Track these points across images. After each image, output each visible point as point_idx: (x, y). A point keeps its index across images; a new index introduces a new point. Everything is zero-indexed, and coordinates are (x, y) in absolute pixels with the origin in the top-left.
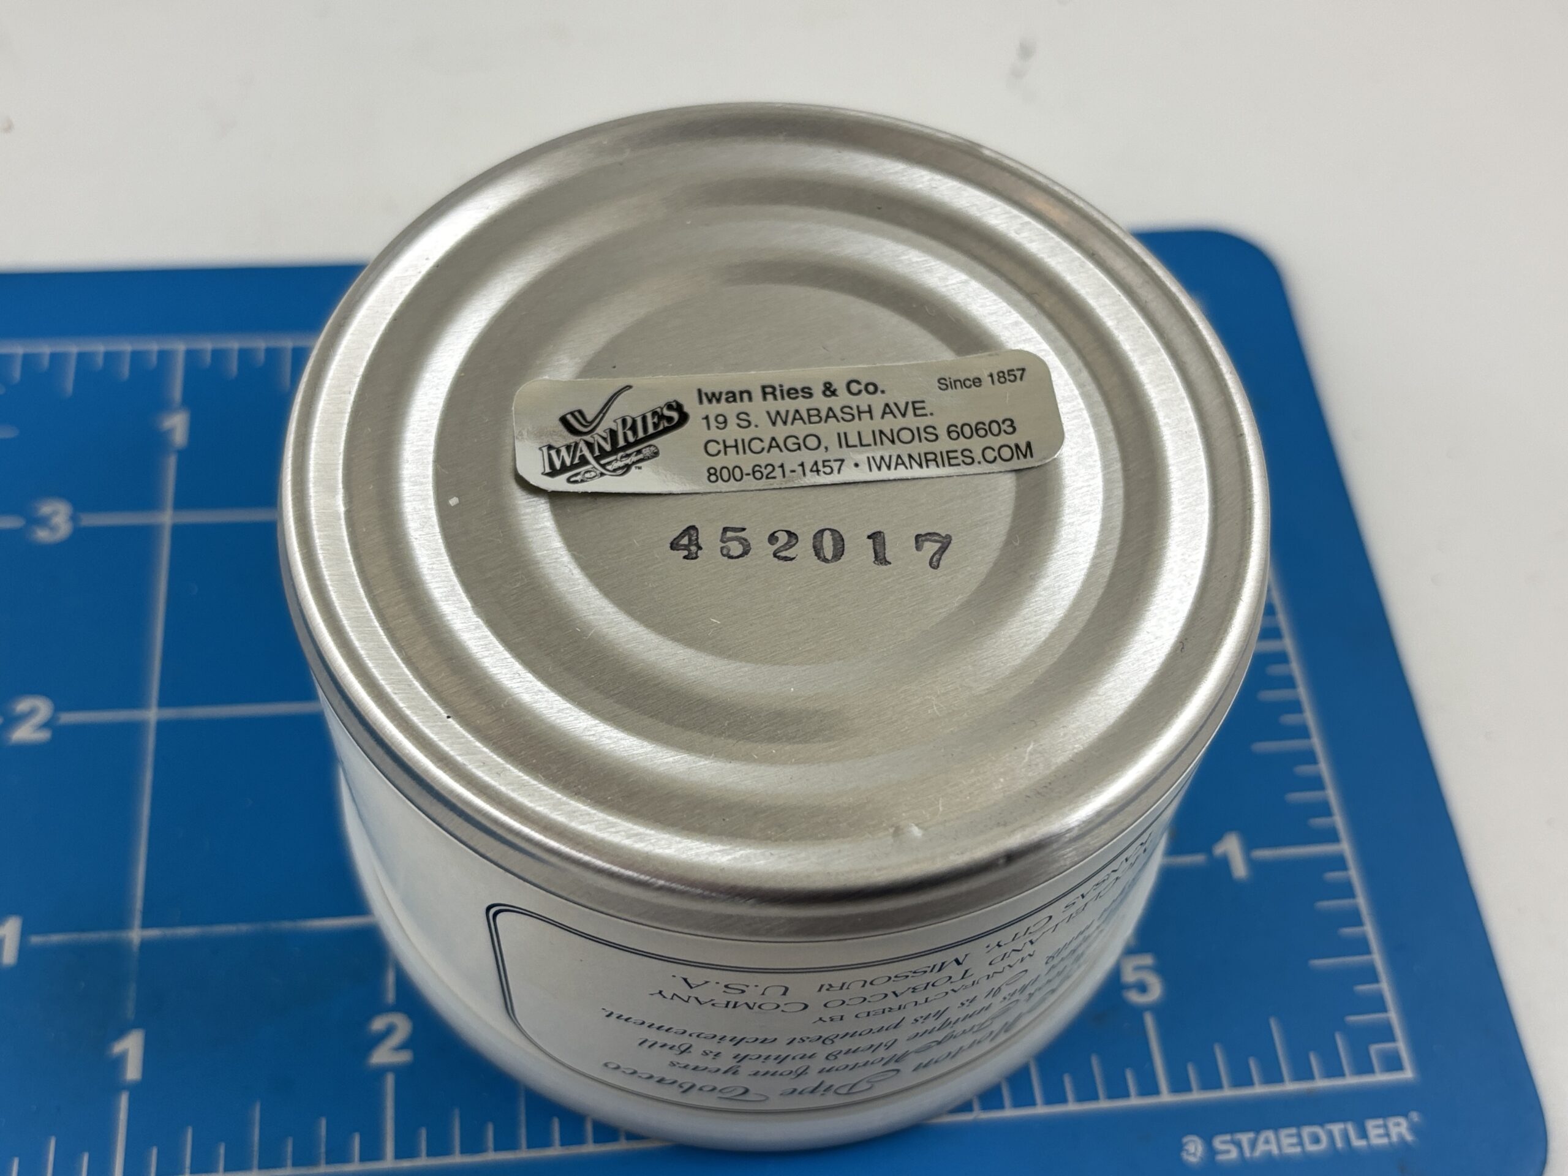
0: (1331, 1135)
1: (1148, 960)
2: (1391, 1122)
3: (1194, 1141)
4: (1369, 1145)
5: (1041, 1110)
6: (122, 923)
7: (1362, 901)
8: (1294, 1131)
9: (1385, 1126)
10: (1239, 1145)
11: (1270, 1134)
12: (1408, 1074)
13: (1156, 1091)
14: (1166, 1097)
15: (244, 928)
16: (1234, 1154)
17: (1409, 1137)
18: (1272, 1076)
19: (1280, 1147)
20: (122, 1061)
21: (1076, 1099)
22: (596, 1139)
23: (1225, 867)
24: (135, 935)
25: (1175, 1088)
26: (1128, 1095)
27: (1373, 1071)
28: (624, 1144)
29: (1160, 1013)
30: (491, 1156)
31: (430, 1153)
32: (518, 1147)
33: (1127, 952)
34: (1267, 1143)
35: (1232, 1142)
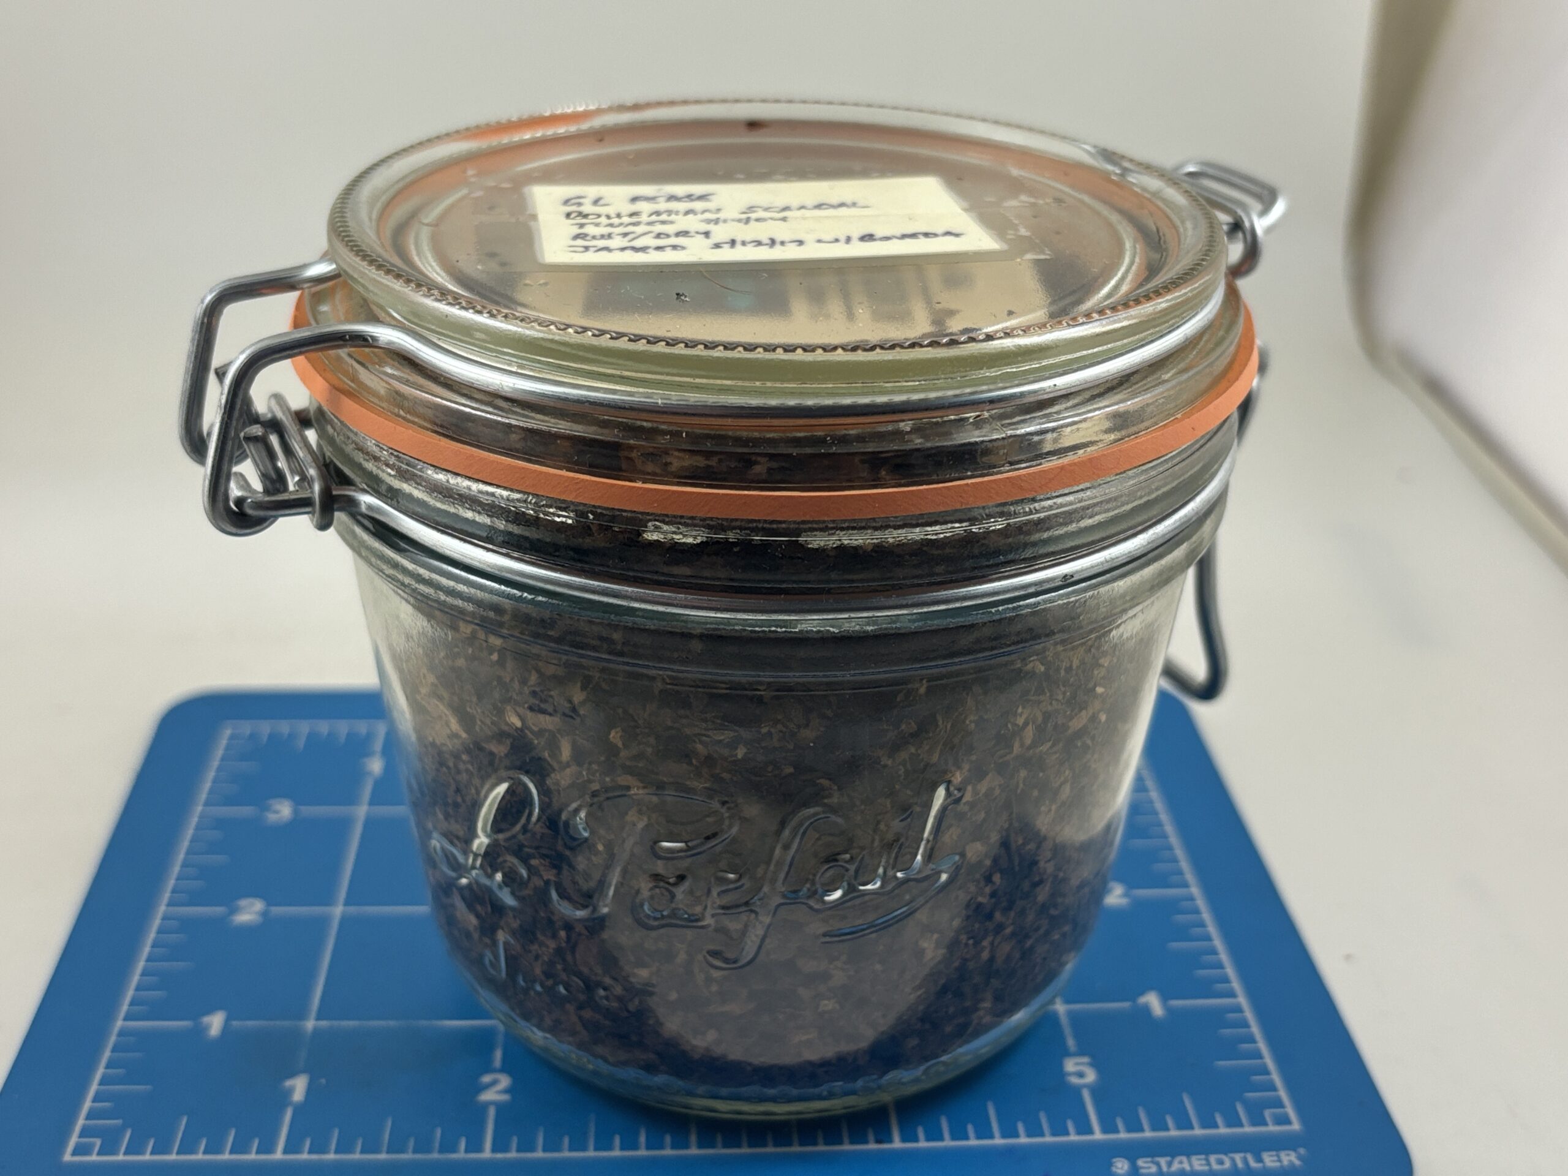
0: (1233, 1160)
1: (1086, 1059)
2: (1283, 1153)
3: (1121, 1161)
4: (1264, 1167)
5: (998, 1141)
6: (302, 1015)
7: (1255, 1030)
8: (1203, 1157)
9: (1278, 1156)
10: (1158, 1164)
11: (1184, 1159)
12: (1296, 1127)
13: (1092, 1132)
14: (1098, 1135)
15: (392, 1023)
16: (1154, 1169)
17: (1297, 1162)
18: (1184, 1124)
19: (1191, 1165)
20: (291, 1091)
21: (1029, 1135)
22: (648, 1148)
23: (1146, 1010)
24: (310, 1024)
25: (1105, 1131)
26: (1067, 1134)
27: (1265, 1124)
28: (668, 1152)
29: (1095, 1090)
30: (567, 1154)
31: (518, 1150)
32: (584, 1148)
33: (1069, 1054)
34: (1181, 1164)
35: (1152, 1162)
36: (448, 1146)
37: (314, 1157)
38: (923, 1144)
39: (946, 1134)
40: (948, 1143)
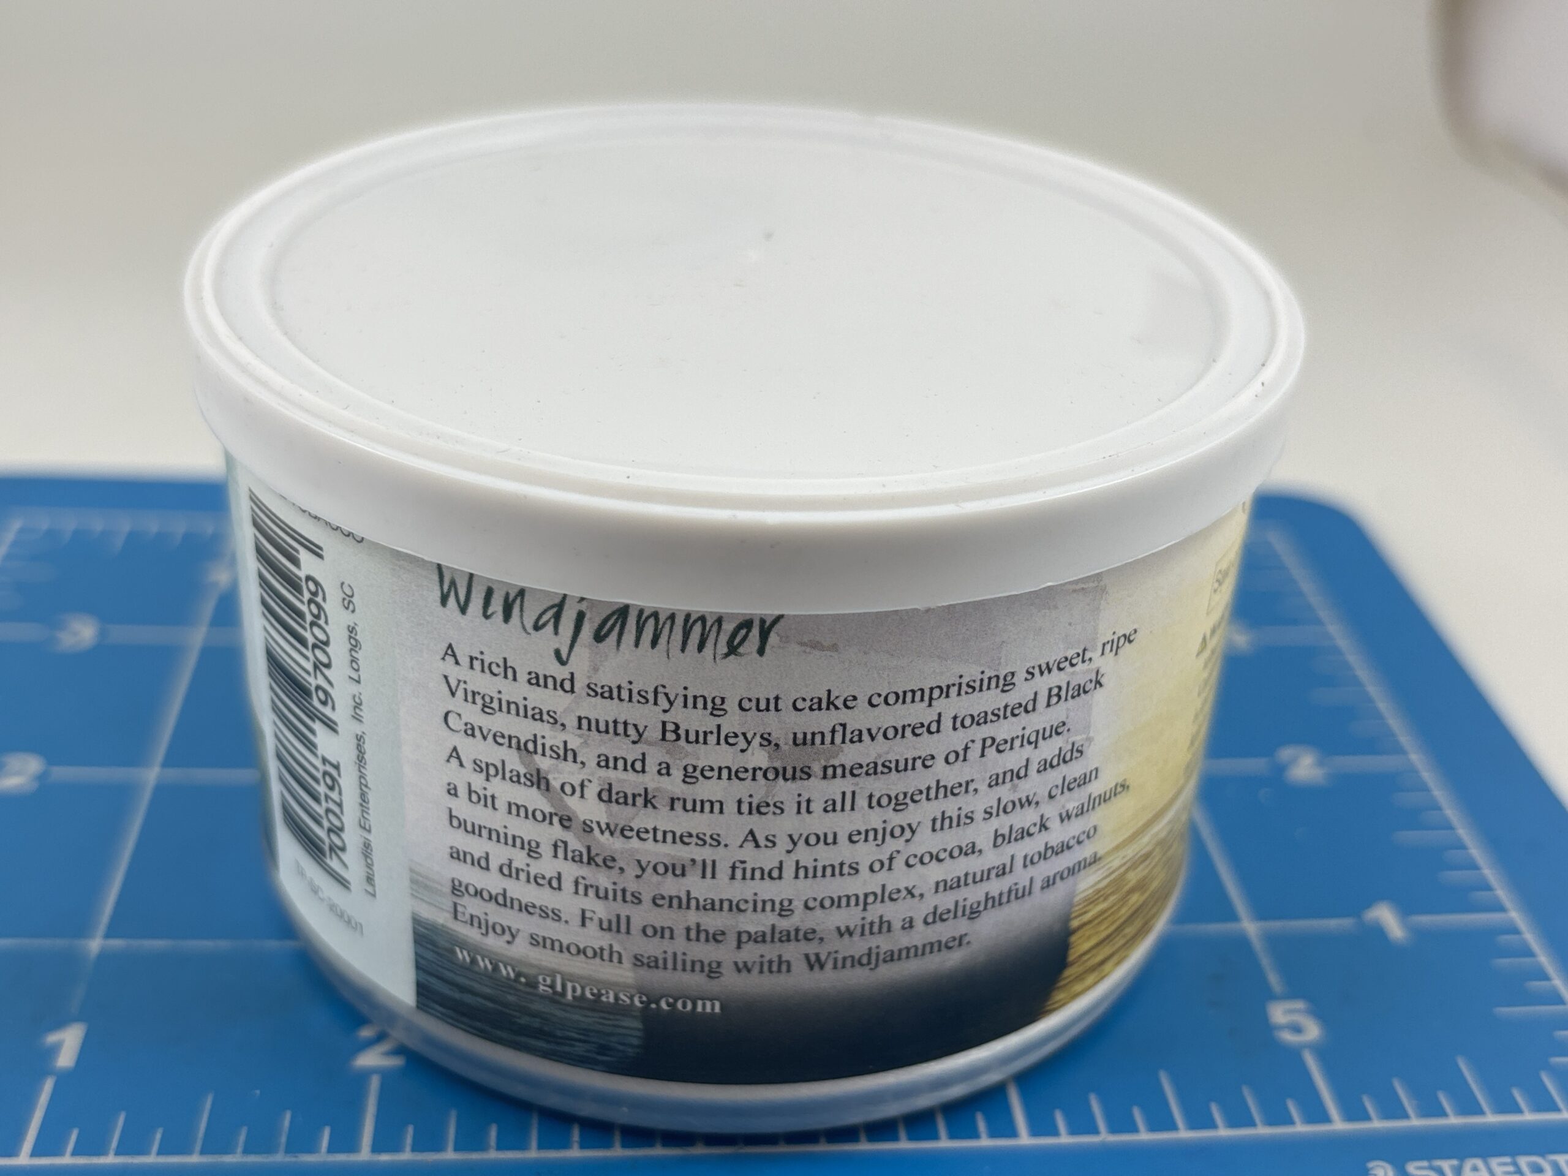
0: (1556, 1168)
1: (1300, 1005)
3: (1381, 1166)
5: (1184, 1134)
6: (83, 931)
7: (1544, 959)
8: (1507, 1159)
10: (1440, 1172)
11: (1479, 1162)
13: (1328, 1120)
14: (1339, 1125)
18: (1470, 1107)
20: (55, 1049)
21: (1227, 1125)
22: (624, 1145)
23: (1378, 932)
24: (95, 945)
25: (1349, 1117)
26: (1291, 1122)
29: (1321, 1051)
30: (493, 1155)
31: (413, 1150)
32: (525, 1146)
33: (1273, 997)
35: (1431, 1168)
36: (303, 1142)
37: (81, 1161)
38: (1066, 1139)
39: (1101, 1124)
40: (1105, 1137)
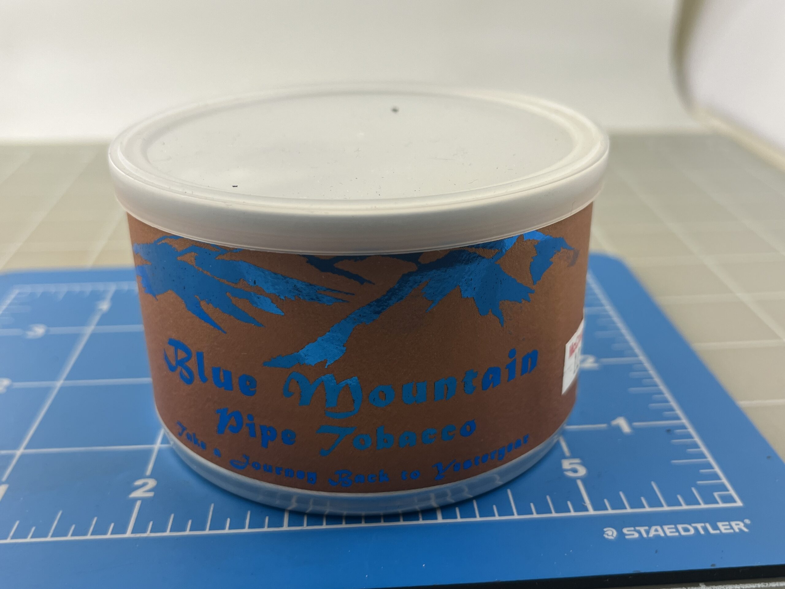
0: (696, 529)
1: (577, 461)
2: (733, 524)
3: (611, 530)
5: (516, 517)
6: (15, 447)
7: (697, 439)
8: (673, 526)
10: (639, 532)
11: (659, 528)
12: (739, 503)
13: (587, 510)
14: (591, 512)
16: (636, 535)
17: (746, 530)
18: (656, 503)
21: (538, 513)
22: (250, 527)
23: (618, 429)
24: (19, 452)
25: (595, 509)
26: (569, 511)
27: (717, 503)
28: (266, 529)
29: (586, 481)
30: (187, 533)
31: (152, 531)
32: (204, 529)
33: (565, 458)
34: (656, 531)
35: (635, 530)
36: (100, 529)
38: (459, 520)
39: (477, 512)
40: (479, 519)
